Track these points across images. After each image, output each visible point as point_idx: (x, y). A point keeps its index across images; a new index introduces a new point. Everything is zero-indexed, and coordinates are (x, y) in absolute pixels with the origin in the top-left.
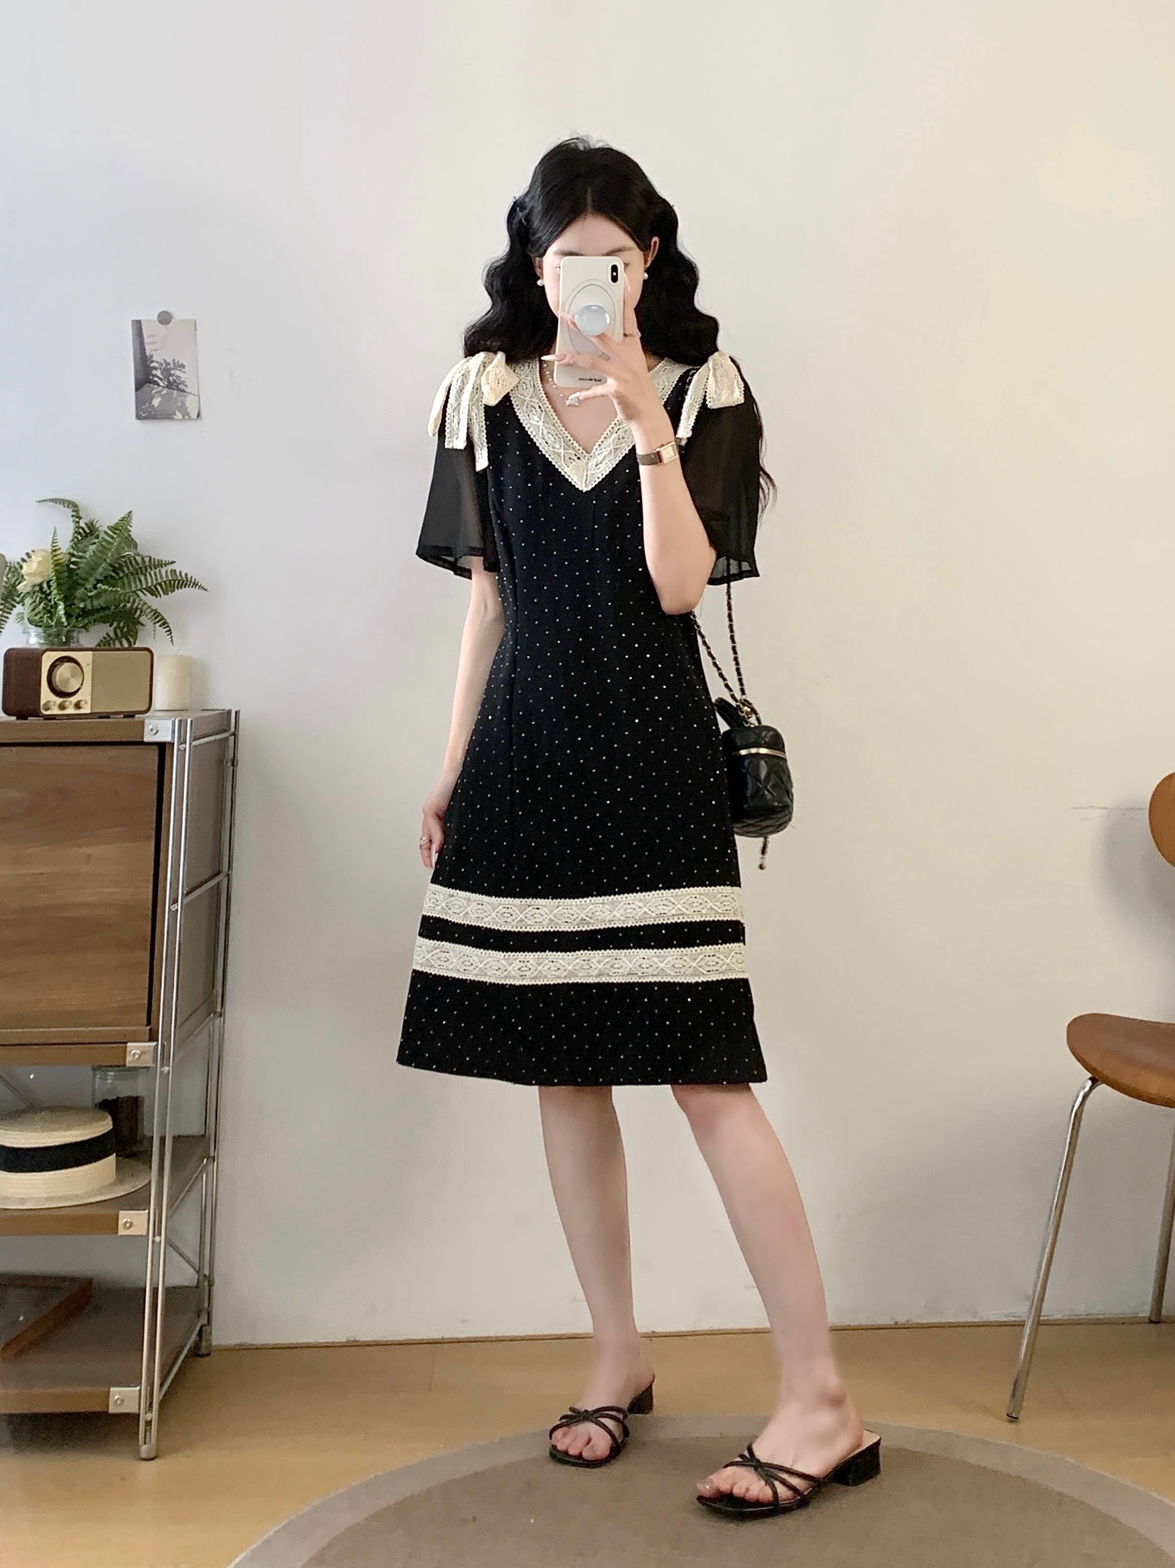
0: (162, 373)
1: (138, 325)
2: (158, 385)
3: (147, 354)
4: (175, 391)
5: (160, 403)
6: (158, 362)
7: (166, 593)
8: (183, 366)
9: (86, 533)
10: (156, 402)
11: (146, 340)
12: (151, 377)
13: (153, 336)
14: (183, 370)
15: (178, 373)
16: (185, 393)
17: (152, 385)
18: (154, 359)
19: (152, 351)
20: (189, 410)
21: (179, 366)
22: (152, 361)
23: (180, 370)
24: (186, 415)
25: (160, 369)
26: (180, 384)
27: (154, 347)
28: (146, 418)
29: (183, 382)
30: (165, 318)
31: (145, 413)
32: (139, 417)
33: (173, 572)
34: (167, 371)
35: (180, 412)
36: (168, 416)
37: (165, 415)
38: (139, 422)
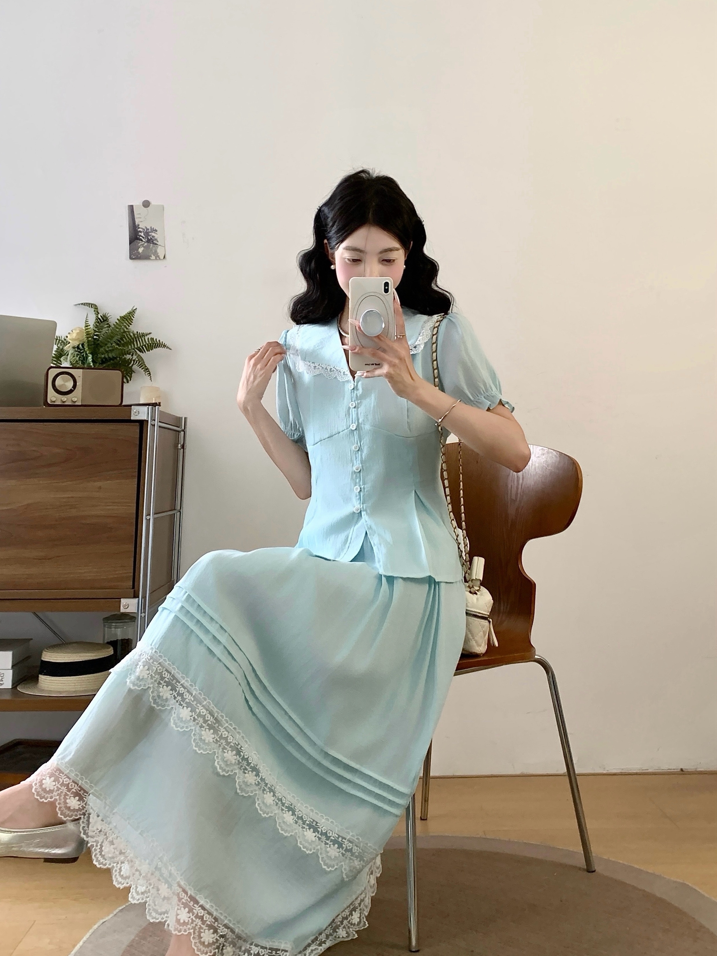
0: (144, 235)
1: (131, 208)
2: (142, 241)
3: (136, 224)
4: (152, 244)
5: (143, 250)
7: (148, 351)
8: (156, 231)
9: (102, 321)
10: (141, 250)
11: (136, 216)
12: (138, 237)
13: (140, 214)
15: (153, 234)
16: (157, 246)
17: (138, 241)
18: (140, 227)
19: (139, 222)
20: (159, 255)
24: (157, 257)
25: (143, 232)
27: (141, 220)
28: (135, 259)
29: (156, 239)
30: (146, 204)
31: (134, 256)
32: (131, 258)
33: (152, 339)
34: (147, 234)
35: (154, 255)
36: (147, 257)
37: (145, 257)
38: (131, 261)
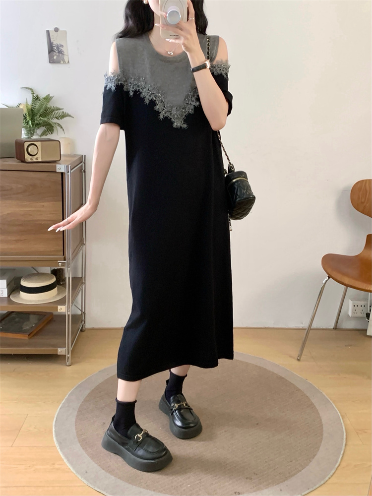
0: (56, 48)
1: (48, 32)
2: (55, 51)
3: (52, 41)
4: (61, 54)
6: (55, 44)
7: (61, 119)
8: (63, 46)
9: (36, 99)
10: (55, 58)
11: (51, 37)
12: (53, 49)
13: (53, 36)
15: (61, 48)
16: (64, 55)
17: (53, 52)
20: (65, 60)
21: (61, 46)
22: (53, 44)
24: (64, 62)
27: (54, 39)
28: (52, 63)
29: (63, 51)
30: (56, 30)
31: (52, 61)
32: (50, 62)
33: (63, 112)
34: (58, 48)
35: (62, 61)
36: (59, 62)
38: (50, 64)
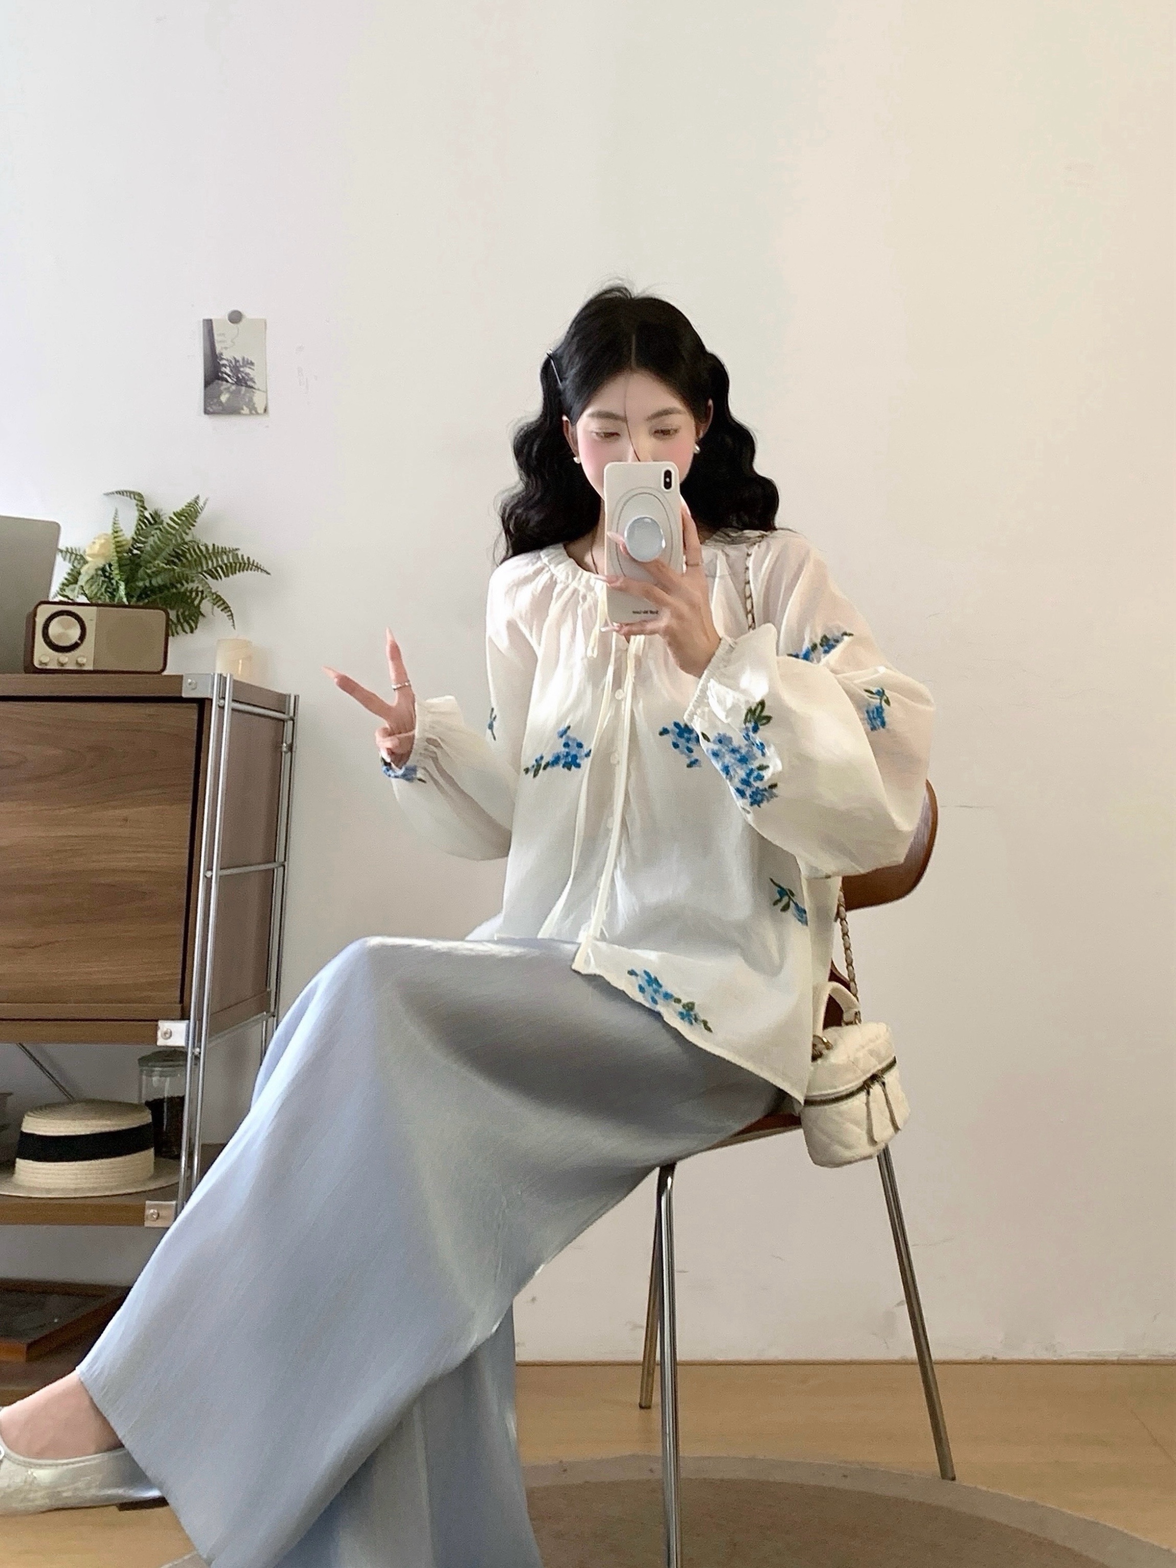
0: (231, 371)
1: (209, 324)
2: (227, 381)
3: (218, 351)
4: (244, 388)
5: (229, 399)
6: (227, 360)
7: (226, 576)
8: (252, 364)
9: (150, 521)
10: (224, 398)
11: (216, 337)
12: (220, 374)
13: (223, 334)
14: (252, 367)
15: (247, 370)
16: (254, 390)
17: (220, 382)
18: (224, 357)
19: (222, 348)
20: (256, 406)
21: (248, 363)
22: (222, 359)
23: (250, 368)
24: (253, 411)
25: (230, 366)
26: (248, 380)
27: (223, 345)
28: (213, 413)
29: (252, 380)
30: (236, 317)
31: (212, 406)
32: (206, 412)
33: (235, 557)
34: (236, 368)
35: (247, 407)
36: (235, 411)
37: (232, 410)
38: (206, 416)
